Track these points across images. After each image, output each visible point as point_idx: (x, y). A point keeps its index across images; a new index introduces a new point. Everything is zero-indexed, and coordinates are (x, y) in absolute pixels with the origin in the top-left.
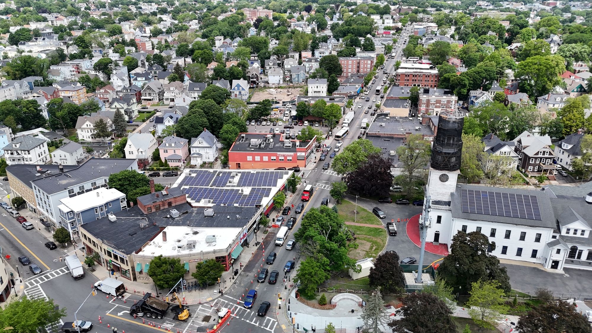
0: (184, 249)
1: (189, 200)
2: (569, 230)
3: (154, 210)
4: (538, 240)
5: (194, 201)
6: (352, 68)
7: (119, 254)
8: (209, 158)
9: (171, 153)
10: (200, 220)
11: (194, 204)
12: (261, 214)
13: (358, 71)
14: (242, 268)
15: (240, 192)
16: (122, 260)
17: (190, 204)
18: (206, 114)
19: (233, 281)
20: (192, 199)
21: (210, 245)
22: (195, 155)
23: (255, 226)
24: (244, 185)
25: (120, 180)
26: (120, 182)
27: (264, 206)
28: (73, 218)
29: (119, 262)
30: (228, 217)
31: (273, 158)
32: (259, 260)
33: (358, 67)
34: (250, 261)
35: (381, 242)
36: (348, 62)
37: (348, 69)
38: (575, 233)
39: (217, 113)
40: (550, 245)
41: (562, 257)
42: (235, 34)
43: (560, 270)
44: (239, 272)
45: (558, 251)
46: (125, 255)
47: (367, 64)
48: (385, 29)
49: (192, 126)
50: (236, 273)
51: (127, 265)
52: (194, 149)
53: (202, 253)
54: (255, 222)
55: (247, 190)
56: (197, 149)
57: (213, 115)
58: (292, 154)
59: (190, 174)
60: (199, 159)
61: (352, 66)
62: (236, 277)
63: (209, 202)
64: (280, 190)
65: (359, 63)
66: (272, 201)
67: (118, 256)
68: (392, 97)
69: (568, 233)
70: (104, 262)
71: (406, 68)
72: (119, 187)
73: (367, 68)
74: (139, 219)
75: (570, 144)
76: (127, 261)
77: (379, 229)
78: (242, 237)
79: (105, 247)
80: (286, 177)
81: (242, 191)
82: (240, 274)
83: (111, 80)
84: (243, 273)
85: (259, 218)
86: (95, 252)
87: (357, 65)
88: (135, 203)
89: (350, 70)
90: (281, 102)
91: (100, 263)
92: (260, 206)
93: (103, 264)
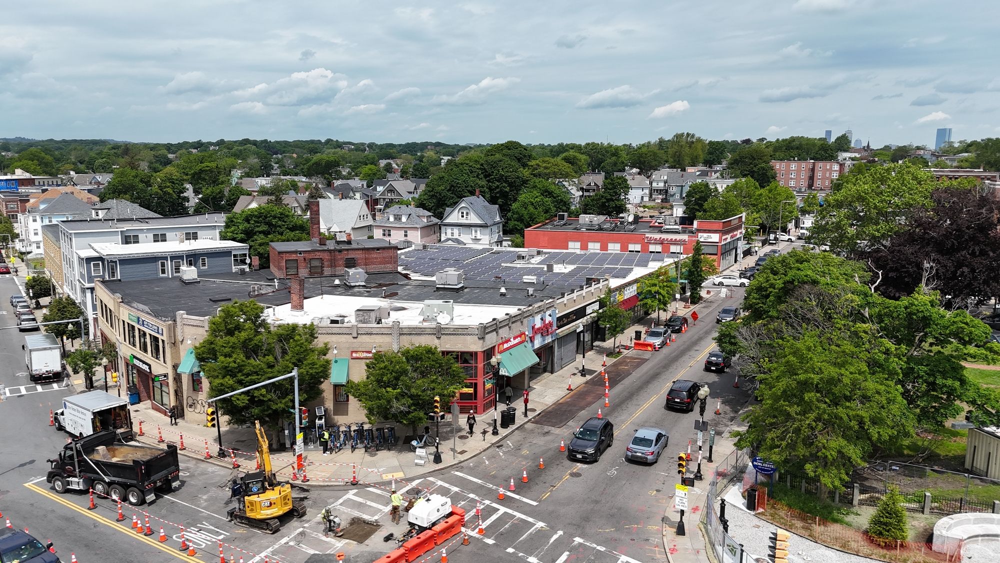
3: (303, 272)
5: (418, 274)
6: (797, 179)
7: (150, 324)
9: (397, 236)
11: (417, 277)
12: (600, 301)
13: (811, 186)
14: (531, 415)
16: (155, 347)
17: (404, 275)
20: (414, 272)
22: (450, 243)
23: (580, 324)
24: (557, 263)
25: (247, 220)
26: (247, 226)
27: (612, 284)
29: (149, 355)
30: (504, 291)
31: (632, 247)
32: (589, 404)
34: (557, 404)
36: (788, 165)
37: (788, 179)
44: (520, 420)
46: (161, 326)
47: (831, 170)
50: (508, 421)
51: (165, 359)
52: (449, 231)
53: (396, 330)
54: (583, 311)
55: (564, 269)
56: (456, 231)
58: (684, 237)
59: (425, 248)
61: (799, 175)
62: (503, 432)
65: (813, 170)
67: (148, 332)
73: (830, 179)
74: (258, 285)
76: (164, 344)
78: (538, 324)
79: (125, 313)
80: (670, 261)
82: (520, 428)
84: (529, 426)
86: (112, 344)
87: (809, 174)
89: (793, 183)
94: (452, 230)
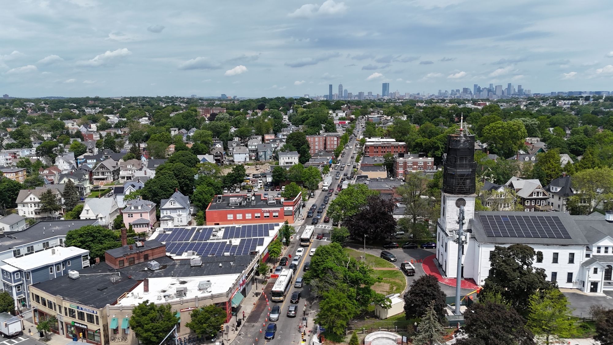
0: (173, 298)
1: (168, 254)
2: (599, 248)
3: (126, 264)
4: (571, 261)
5: (175, 255)
6: (319, 145)
7: (87, 310)
8: (181, 221)
9: (136, 217)
10: (185, 271)
11: (175, 257)
12: (258, 261)
13: (325, 148)
14: (245, 319)
15: (228, 243)
16: (91, 318)
17: (170, 257)
18: (176, 177)
19: (237, 332)
20: (171, 253)
21: (204, 292)
22: (166, 218)
23: (252, 274)
24: (231, 237)
25: (81, 236)
26: (81, 239)
27: (260, 253)
28: (20, 280)
29: (86, 322)
30: (221, 265)
31: (256, 215)
32: (263, 310)
33: (325, 144)
34: (252, 312)
35: (400, 282)
36: (314, 139)
37: (315, 146)
38: (606, 252)
39: (189, 175)
40: (585, 265)
41: (599, 277)
42: (190, 126)
43: (600, 293)
44: (243, 322)
45: (596, 271)
46: (95, 310)
47: (333, 141)
48: (340, 119)
49: (161, 187)
50: (239, 323)
51: (98, 324)
52: (165, 212)
53: (197, 299)
54: (253, 269)
55: (236, 242)
56: (168, 212)
57: (184, 177)
58: (278, 209)
59: (164, 232)
60: (170, 223)
61: (319, 143)
62: (239, 329)
63: (193, 254)
64: (273, 240)
65: (325, 140)
66: (266, 251)
67: (85, 312)
68: (366, 164)
69: (599, 252)
70: (62, 329)
71: (374, 142)
72: (80, 244)
73: (334, 145)
74: (109, 275)
75: (559, 186)
76: (97, 317)
77: (393, 271)
78: (241, 282)
79: (67, 304)
80: (277, 229)
81: (230, 242)
82: (244, 326)
83: (57, 163)
84: (246, 324)
85: (257, 265)
86: (50, 315)
87: (324, 142)
88: (103, 259)
89: (317, 147)
90: (251, 175)
91: (56, 331)
92: (256, 252)
93: (61, 331)
94: (166, 211)
